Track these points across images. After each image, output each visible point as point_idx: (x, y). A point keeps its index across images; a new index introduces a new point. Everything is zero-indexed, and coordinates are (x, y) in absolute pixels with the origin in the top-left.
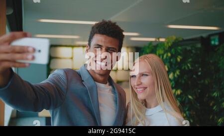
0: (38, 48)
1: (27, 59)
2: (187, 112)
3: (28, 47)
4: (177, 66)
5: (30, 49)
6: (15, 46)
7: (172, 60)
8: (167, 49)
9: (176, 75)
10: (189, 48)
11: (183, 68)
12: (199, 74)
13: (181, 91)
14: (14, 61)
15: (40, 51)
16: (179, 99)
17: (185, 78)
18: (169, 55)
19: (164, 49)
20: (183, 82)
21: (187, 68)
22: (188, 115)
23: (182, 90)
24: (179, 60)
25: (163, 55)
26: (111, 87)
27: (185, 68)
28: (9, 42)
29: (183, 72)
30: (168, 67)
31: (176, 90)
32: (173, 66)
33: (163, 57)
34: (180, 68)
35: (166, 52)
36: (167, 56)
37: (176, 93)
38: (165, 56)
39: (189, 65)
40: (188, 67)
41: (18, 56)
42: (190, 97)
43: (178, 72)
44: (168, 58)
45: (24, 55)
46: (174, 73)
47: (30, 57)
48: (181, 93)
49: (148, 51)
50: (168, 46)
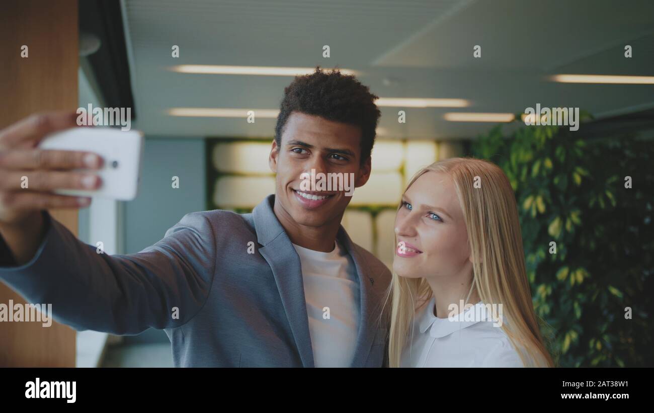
0: (110, 157)
1: (81, 187)
2: (606, 338)
3: (84, 154)
4: (573, 199)
5: (90, 160)
6: (49, 151)
7: (556, 181)
8: (541, 146)
9: (568, 226)
10: (613, 143)
11: (591, 203)
12: (647, 220)
13: (587, 274)
14: (48, 192)
15: (115, 164)
16: (580, 296)
17: (597, 234)
18: (549, 164)
19: (534, 147)
20: (592, 245)
21: (602, 205)
22: (609, 346)
23: (589, 269)
24: (578, 179)
25: (530, 165)
26: (344, 260)
27: (597, 204)
28: (36, 138)
29: (590, 217)
30: (545, 201)
31: (572, 270)
32: (561, 198)
33: (530, 171)
34: (581, 205)
35: (539, 155)
36: (542, 167)
37: (572, 280)
38: (536, 169)
39: (610, 195)
40: (607, 200)
41: (57, 178)
42: (614, 291)
43: (575, 217)
44: (544, 174)
45: (75, 177)
46: (564, 220)
47: (89, 180)
48: (586, 280)
49: (486, 152)
50: (543, 139)
